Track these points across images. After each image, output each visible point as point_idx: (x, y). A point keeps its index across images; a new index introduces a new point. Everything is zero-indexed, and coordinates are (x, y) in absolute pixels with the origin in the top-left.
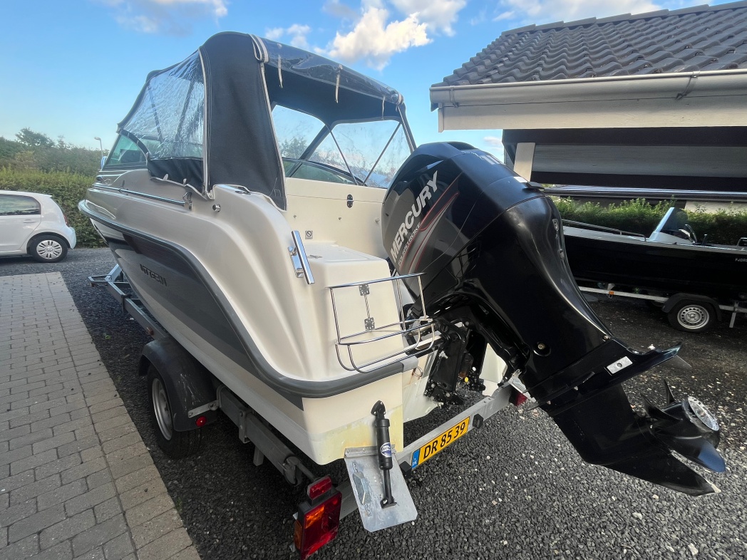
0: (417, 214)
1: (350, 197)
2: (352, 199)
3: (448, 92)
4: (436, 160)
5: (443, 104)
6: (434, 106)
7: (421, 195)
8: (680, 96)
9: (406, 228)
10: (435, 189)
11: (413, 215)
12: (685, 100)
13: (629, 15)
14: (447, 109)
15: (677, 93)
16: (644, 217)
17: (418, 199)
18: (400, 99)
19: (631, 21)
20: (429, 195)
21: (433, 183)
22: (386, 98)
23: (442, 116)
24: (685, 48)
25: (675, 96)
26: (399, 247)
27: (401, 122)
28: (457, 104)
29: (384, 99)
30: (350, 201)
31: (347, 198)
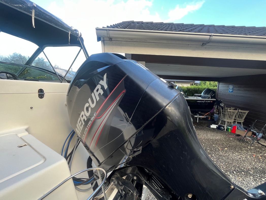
0: (93, 106)
1: (41, 91)
2: (43, 92)
3: (106, 31)
4: (106, 65)
5: (103, 38)
6: (99, 39)
7: (95, 91)
9: (85, 115)
10: (106, 87)
11: (89, 106)
12: (205, 46)
14: (105, 41)
15: (203, 42)
17: (93, 94)
18: (80, 34)
20: (102, 92)
21: (104, 83)
22: (71, 32)
23: (103, 45)
25: (202, 44)
26: (82, 128)
27: (82, 48)
28: (111, 39)
29: (70, 33)
30: (41, 93)
31: (39, 92)
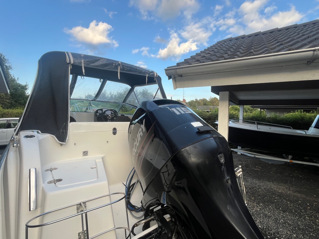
1: (115, 129)
2: (116, 130)
5: (174, 76)
6: (169, 78)
8: (309, 63)
9: (134, 151)
10: (144, 130)
12: (314, 64)
13: (277, 28)
14: (176, 78)
15: (307, 61)
16: (304, 119)
19: (279, 31)
21: (143, 126)
23: (175, 81)
24: (308, 38)
25: (306, 63)
28: (181, 76)
29: (147, 75)
30: (115, 131)
31: (113, 130)
